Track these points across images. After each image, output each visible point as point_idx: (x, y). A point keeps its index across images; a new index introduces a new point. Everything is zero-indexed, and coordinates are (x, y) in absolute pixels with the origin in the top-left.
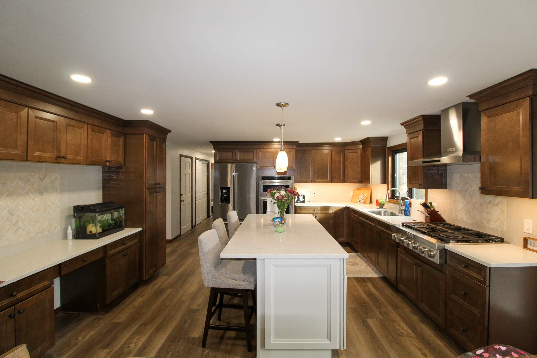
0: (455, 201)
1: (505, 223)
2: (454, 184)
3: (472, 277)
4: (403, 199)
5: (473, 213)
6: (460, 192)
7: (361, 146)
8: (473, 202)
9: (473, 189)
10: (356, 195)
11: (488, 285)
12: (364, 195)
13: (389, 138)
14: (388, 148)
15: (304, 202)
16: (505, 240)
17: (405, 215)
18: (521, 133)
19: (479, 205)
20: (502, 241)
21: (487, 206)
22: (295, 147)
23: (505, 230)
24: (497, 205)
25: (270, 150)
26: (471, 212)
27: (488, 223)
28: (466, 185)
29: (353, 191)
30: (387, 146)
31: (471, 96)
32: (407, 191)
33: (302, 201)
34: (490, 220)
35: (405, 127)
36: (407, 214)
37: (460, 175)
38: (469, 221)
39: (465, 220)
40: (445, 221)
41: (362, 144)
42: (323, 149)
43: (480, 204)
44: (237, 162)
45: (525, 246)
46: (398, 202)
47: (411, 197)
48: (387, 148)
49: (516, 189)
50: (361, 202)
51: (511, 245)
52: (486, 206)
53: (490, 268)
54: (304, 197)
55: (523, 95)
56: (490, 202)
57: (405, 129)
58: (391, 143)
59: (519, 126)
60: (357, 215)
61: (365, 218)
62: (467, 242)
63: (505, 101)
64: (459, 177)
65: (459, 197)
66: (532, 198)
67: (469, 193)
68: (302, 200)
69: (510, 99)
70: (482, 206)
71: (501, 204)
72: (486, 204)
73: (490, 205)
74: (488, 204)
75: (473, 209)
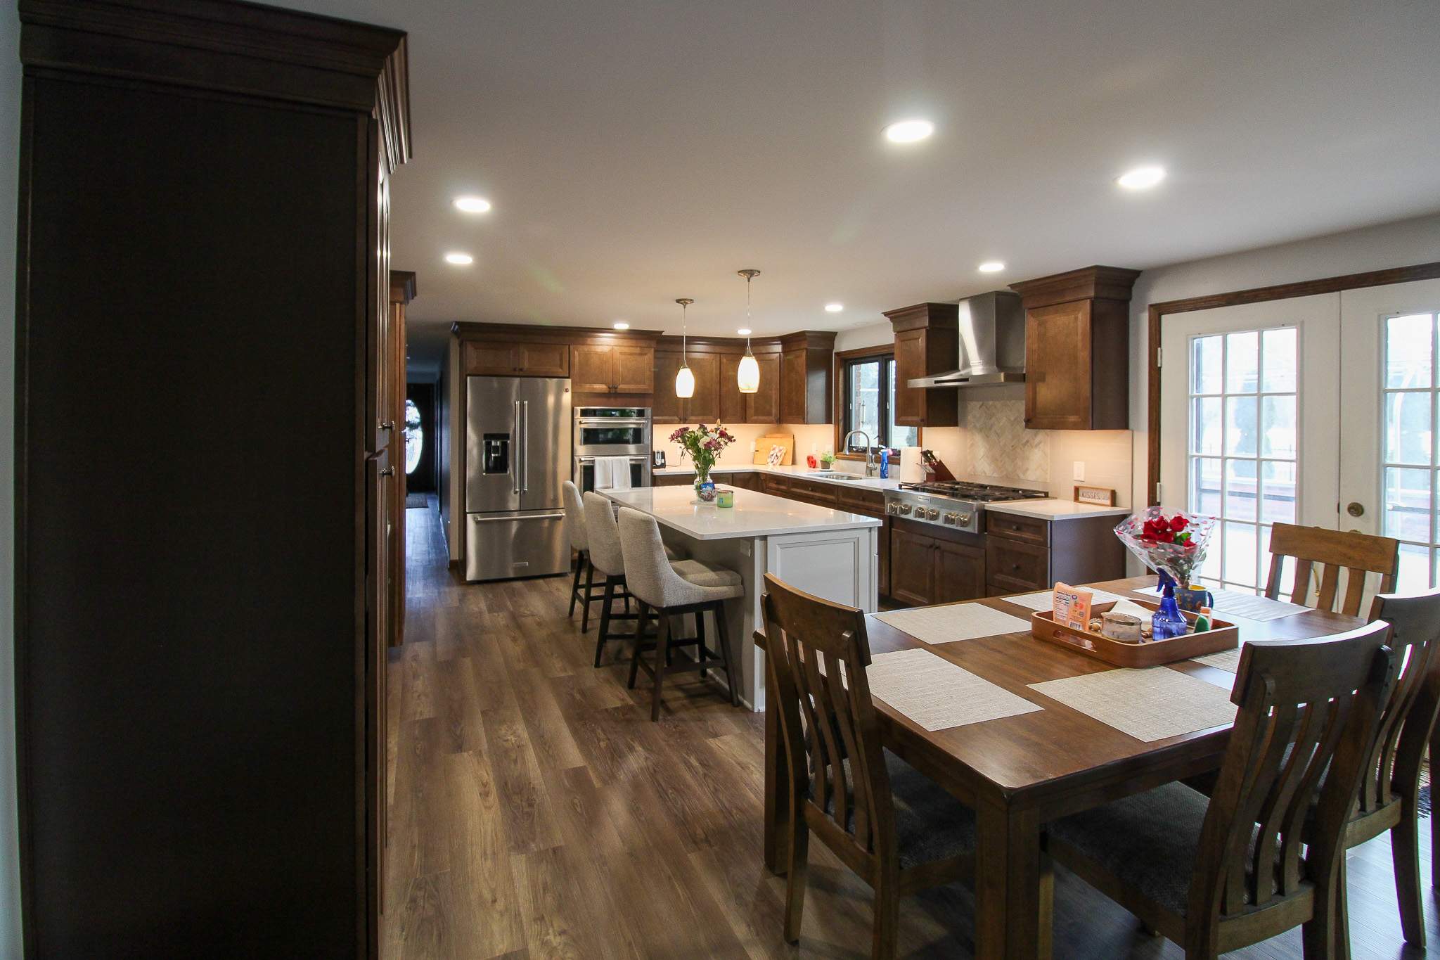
0: (972, 445)
1: (1048, 472)
2: (970, 418)
3: (1025, 541)
4: (875, 451)
5: (1001, 461)
6: (981, 430)
7: (778, 348)
8: (1001, 444)
9: (1001, 424)
10: (762, 449)
11: (1049, 546)
12: (781, 448)
13: (838, 334)
14: (838, 354)
15: (663, 466)
16: (1049, 495)
17: (882, 477)
18: (1080, 345)
19: (1011, 448)
20: (1046, 495)
22: (653, 344)
23: (1048, 481)
24: (1036, 446)
25: (599, 349)
26: (998, 460)
27: (1024, 474)
28: (990, 419)
29: (756, 440)
30: (834, 351)
31: (1012, 286)
32: (877, 435)
33: (659, 464)
34: (1027, 469)
35: (891, 319)
36: (885, 475)
37: (981, 403)
38: (995, 475)
39: (988, 473)
40: (954, 479)
41: (782, 344)
42: (694, 350)
43: (1013, 446)
44: (521, 373)
45: (1076, 499)
46: (865, 456)
47: (884, 443)
48: (836, 353)
49: (1073, 419)
50: (775, 462)
51: (1058, 500)
53: (1051, 521)
54: (663, 456)
55: (1083, 296)
56: (1027, 442)
57: (892, 324)
58: (843, 346)
59: (1077, 334)
60: (785, 485)
61: (810, 489)
62: (1006, 499)
63: (1059, 300)
64: (978, 406)
65: (978, 439)
66: (1092, 429)
67: (995, 431)
68: (659, 462)
69: (1068, 299)
70: (1014, 449)
71: (1043, 444)
72: (1022, 447)
73: (1026, 447)
74: (1024, 445)
75: (1001, 455)
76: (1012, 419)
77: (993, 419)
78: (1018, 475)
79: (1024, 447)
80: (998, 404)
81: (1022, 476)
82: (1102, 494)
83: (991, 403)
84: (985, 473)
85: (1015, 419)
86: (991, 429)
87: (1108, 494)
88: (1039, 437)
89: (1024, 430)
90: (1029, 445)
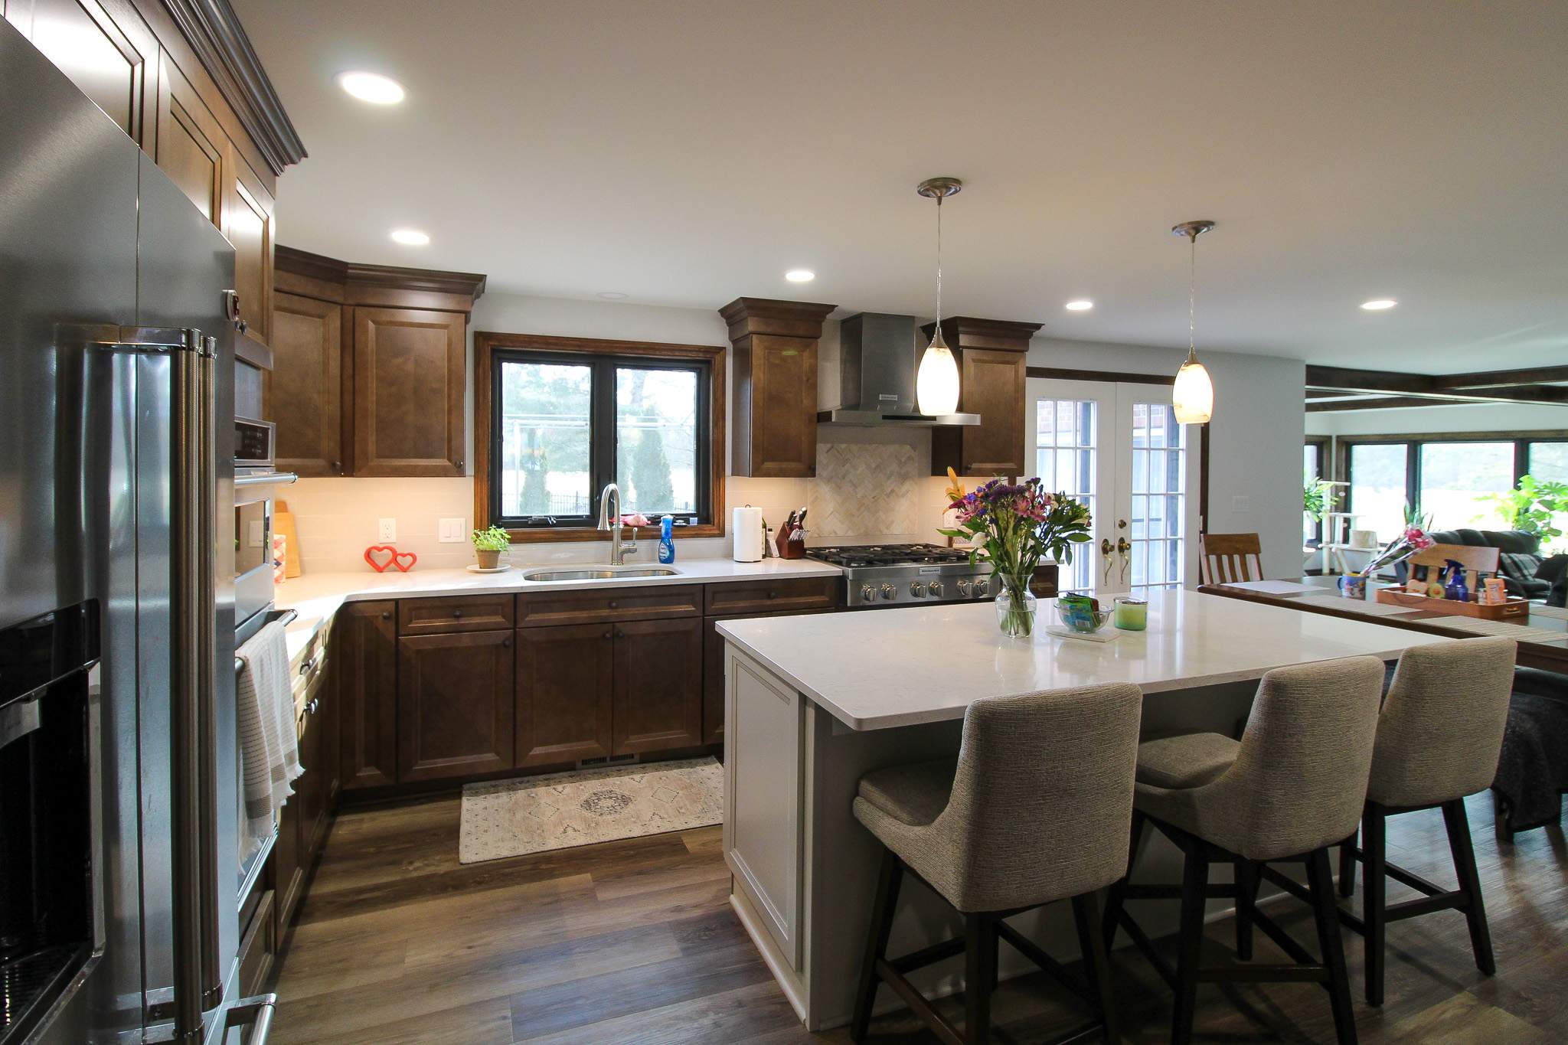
0: (817, 498)
1: (916, 523)
5: (859, 516)
6: (829, 480)
8: (859, 496)
9: (859, 472)
14: (482, 335)
19: (873, 500)
21: (887, 499)
23: (916, 533)
24: (903, 496)
26: (853, 516)
27: (887, 528)
28: (843, 466)
30: (472, 328)
34: (892, 522)
37: (829, 446)
38: (850, 533)
39: (840, 533)
43: (873, 498)
48: (476, 334)
52: (884, 499)
56: (892, 491)
64: (825, 450)
67: (851, 481)
70: (876, 501)
71: (910, 492)
72: (885, 497)
73: (891, 496)
74: (888, 496)
75: (858, 510)
76: (874, 466)
77: (848, 465)
78: (881, 531)
80: (854, 448)
81: (885, 531)
83: (843, 446)
84: (835, 533)
85: (878, 466)
86: (844, 477)
88: (907, 486)
89: (888, 478)
90: (894, 494)
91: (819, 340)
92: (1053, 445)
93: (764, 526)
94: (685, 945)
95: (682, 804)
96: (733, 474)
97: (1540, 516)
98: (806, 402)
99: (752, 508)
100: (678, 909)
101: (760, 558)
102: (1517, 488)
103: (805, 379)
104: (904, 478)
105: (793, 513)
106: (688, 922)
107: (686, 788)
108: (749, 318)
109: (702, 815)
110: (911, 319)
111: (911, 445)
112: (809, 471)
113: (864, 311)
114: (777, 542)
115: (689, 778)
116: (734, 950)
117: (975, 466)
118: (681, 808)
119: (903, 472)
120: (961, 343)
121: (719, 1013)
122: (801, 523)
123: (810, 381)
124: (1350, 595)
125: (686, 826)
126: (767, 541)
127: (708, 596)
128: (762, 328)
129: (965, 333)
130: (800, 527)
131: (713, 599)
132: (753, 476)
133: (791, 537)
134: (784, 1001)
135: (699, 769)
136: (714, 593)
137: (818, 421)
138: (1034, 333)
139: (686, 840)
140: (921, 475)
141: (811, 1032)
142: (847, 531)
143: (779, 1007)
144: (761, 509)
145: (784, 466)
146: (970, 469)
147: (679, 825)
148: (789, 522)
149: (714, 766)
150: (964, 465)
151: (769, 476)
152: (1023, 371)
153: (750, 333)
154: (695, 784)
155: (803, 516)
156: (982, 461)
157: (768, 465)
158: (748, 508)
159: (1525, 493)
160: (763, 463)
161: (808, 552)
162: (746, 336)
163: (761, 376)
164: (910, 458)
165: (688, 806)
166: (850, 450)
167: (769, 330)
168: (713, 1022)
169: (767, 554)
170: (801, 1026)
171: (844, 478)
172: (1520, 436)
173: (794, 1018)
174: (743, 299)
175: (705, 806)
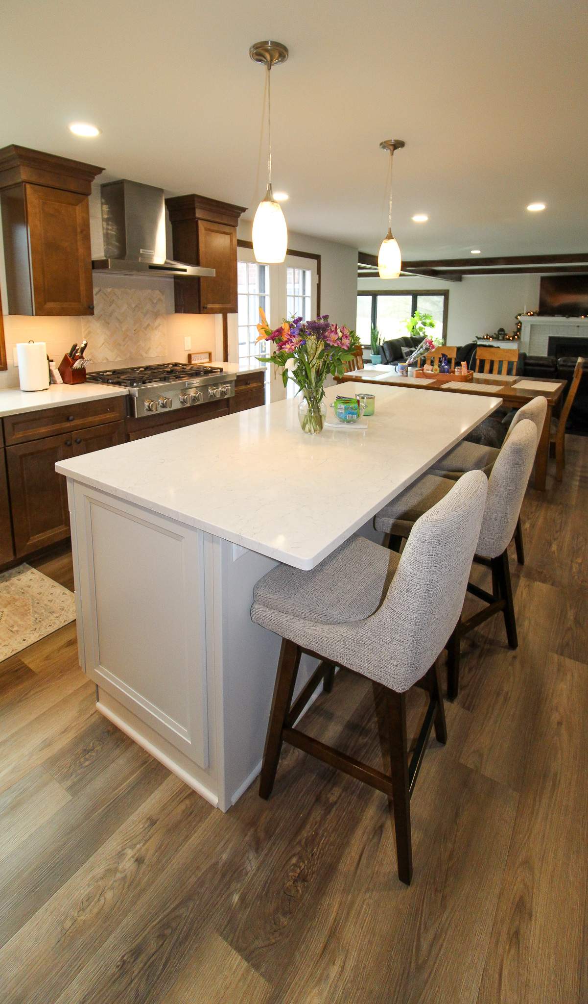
0: (89, 333)
1: (166, 347)
5: (124, 345)
8: (123, 329)
9: (122, 310)
23: (166, 355)
24: (156, 328)
26: (120, 345)
27: (146, 353)
28: (110, 306)
34: (149, 348)
38: (119, 359)
39: (111, 359)
43: (135, 331)
56: (148, 325)
65: (97, 327)
67: (117, 318)
70: (137, 333)
71: (161, 326)
72: (143, 330)
73: (148, 329)
74: (146, 328)
75: (124, 340)
76: (134, 305)
77: (114, 305)
78: (141, 355)
79: (145, 330)
80: (118, 292)
81: (144, 355)
82: (202, 356)
83: (109, 290)
84: (107, 359)
85: (137, 306)
87: (207, 355)
88: (158, 321)
89: (145, 315)
90: (150, 327)
91: (89, 197)
92: (246, 293)
93: (48, 359)
94: (69, 783)
95: (12, 623)
96: (10, 313)
97: (421, 329)
98: (81, 251)
99: (35, 343)
100: (48, 744)
101: (47, 385)
102: (413, 316)
103: (79, 230)
104: (156, 315)
105: (75, 346)
106: (62, 754)
107: (9, 604)
108: (21, 166)
109: (37, 626)
110: (160, 191)
111: (160, 291)
112: (88, 310)
113: (126, 178)
114: (59, 369)
115: (9, 593)
116: (121, 761)
117: (210, 306)
118: (13, 626)
119: (155, 311)
120: (197, 215)
121: (135, 845)
122: (82, 354)
123: (84, 232)
124: (401, 374)
125: (25, 645)
126: (50, 371)
127: (8, 428)
128: (34, 179)
129: (201, 208)
130: (81, 357)
131: (14, 429)
132: (37, 315)
133: (75, 366)
134: (189, 792)
135: (14, 580)
136: (14, 424)
137: (93, 268)
138: (241, 214)
139: (27, 661)
140: (168, 313)
141: (227, 812)
142: (117, 357)
143: (187, 802)
144: (44, 344)
145: (64, 306)
146: (206, 308)
147: (17, 645)
148: (71, 354)
149: (29, 573)
150: (202, 305)
151: (52, 314)
152: (235, 242)
153: (23, 182)
154: (17, 597)
155: (83, 350)
156: (213, 303)
157: (50, 305)
158: (31, 343)
159: (416, 318)
160: (45, 304)
161: (87, 376)
162: (17, 185)
163: (38, 223)
164: (160, 300)
165: (20, 623)
166: (114, 293)
167: (42, 181)
168: (133, 860)
169: (52, 381)
170: (215, 811)
171: (111, 316)
172: (415, 292)
173: (208, 807)
174: (15, 147)
175: (36, 616)
